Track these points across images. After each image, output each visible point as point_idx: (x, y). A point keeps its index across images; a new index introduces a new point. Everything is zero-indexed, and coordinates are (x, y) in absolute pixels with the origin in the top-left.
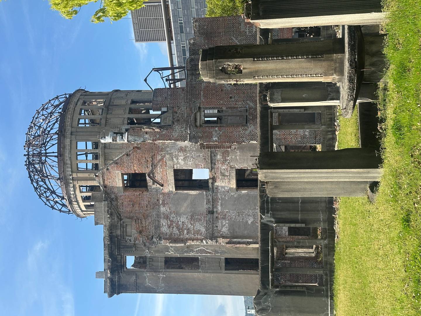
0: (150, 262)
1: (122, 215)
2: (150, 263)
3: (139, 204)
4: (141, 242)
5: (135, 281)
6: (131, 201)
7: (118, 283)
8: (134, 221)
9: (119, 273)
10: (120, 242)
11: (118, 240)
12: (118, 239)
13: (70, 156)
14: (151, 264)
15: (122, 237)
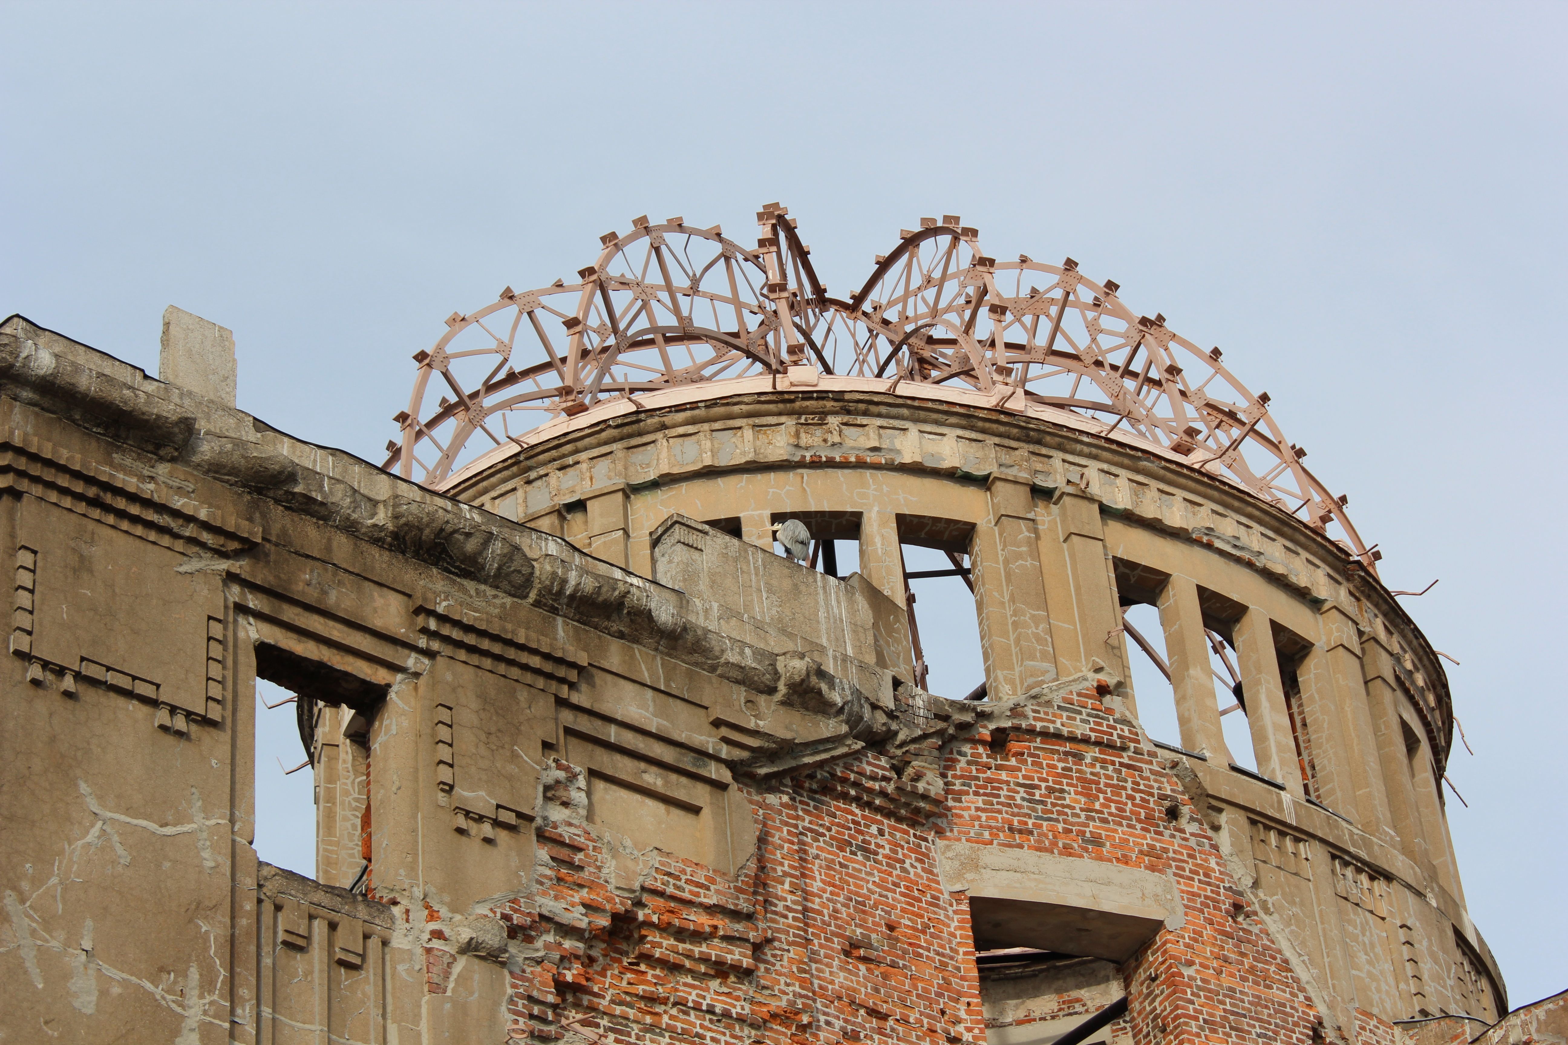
0: (333, 926)
1: (772, 799)
2: (319, 928)
3: (873, 1012)
4: (548, 904)
5: (142, 689)
6: (893, 941)
7: (133, 498)
8: (744, 905)
9: (234, 545)
10: (541, 683)
11: (562, 672)
12: (573, 676)
13: (1218, 544)
14: (308, 938)
15: (584, 724)
